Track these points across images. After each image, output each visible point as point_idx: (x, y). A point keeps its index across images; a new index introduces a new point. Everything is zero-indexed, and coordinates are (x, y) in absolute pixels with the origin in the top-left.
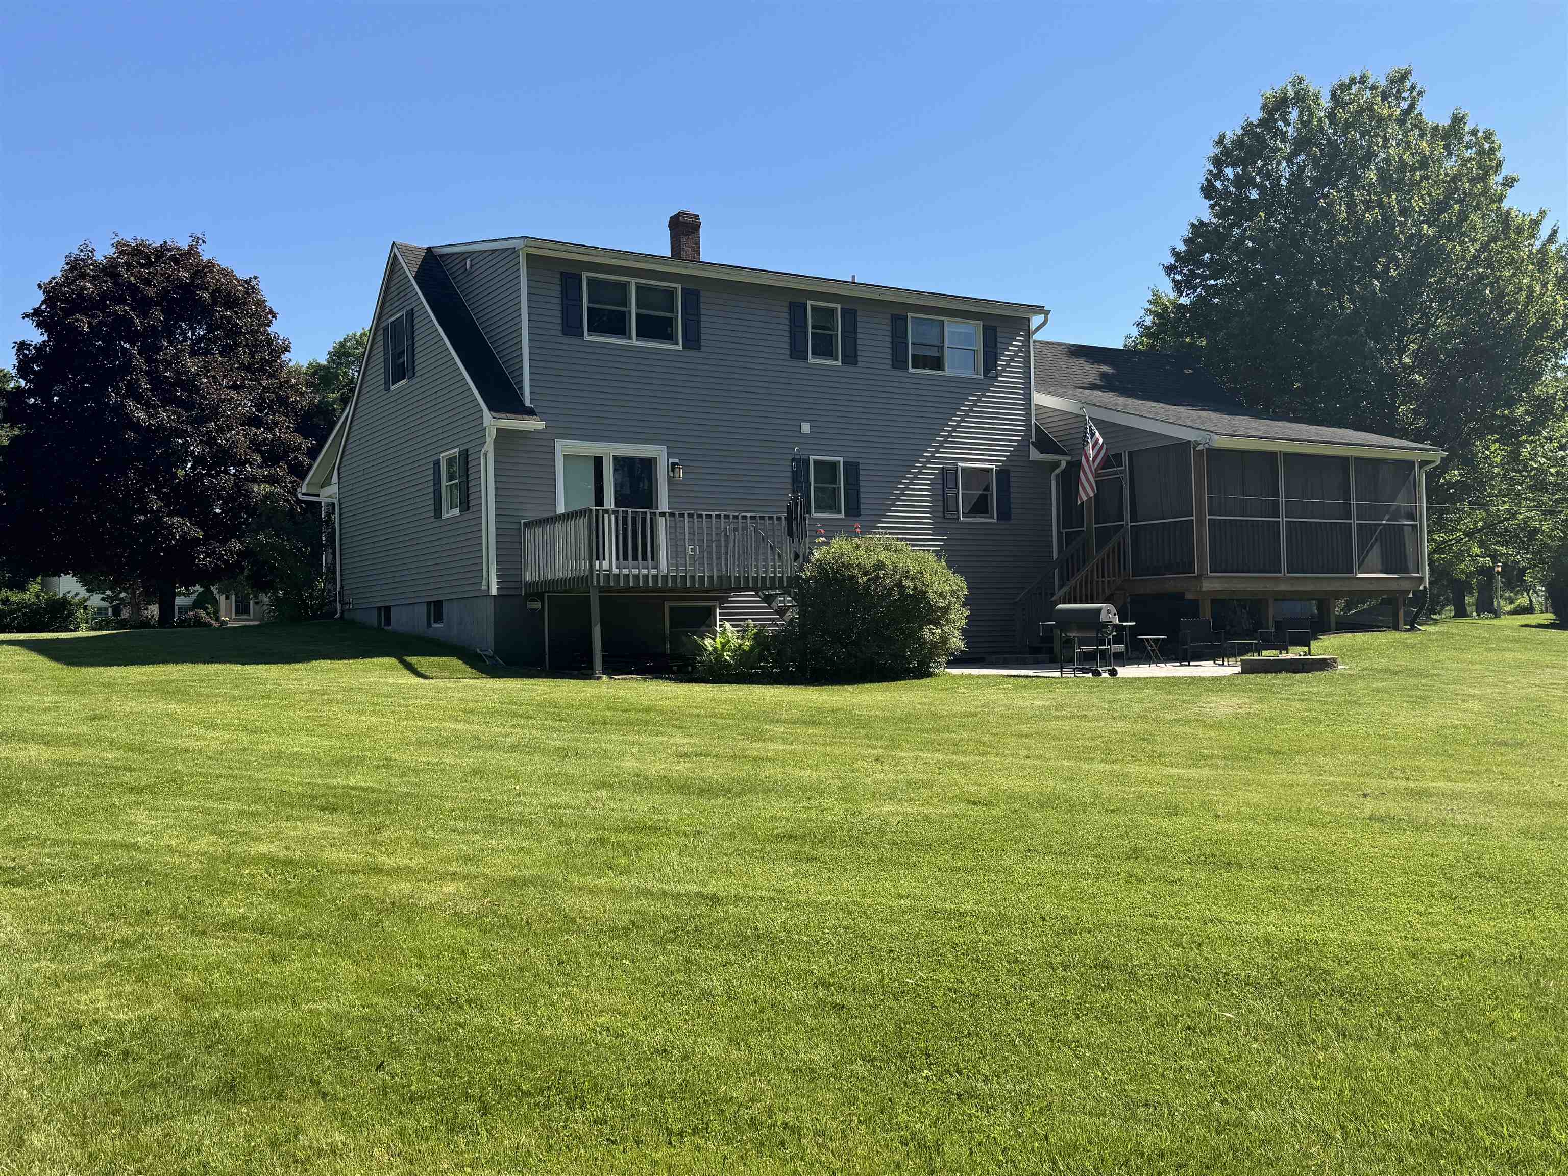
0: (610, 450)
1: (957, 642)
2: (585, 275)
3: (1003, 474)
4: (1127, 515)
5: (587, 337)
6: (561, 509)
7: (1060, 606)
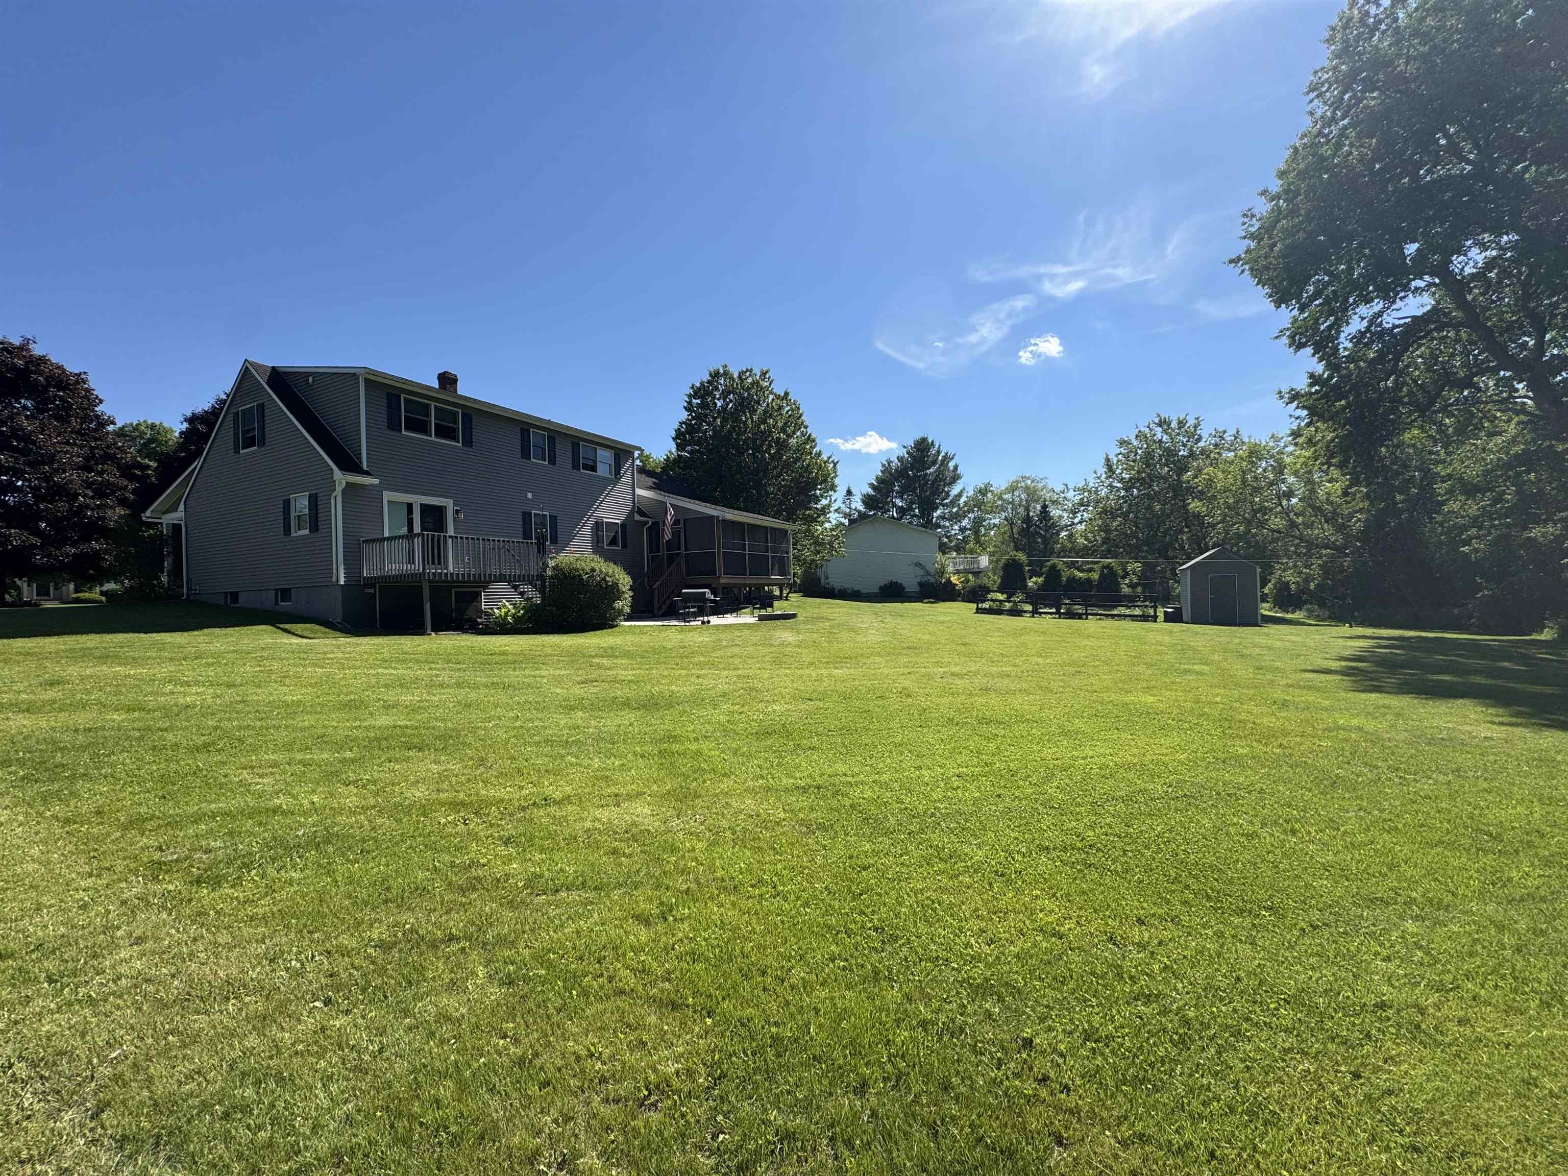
0: (417, 500)
1: (627, 610)
2: (403, 396)
3: (623, 525)
4: (683, 547)
5: (404, 432)
6: (386, 535)
7: (684, 591)
